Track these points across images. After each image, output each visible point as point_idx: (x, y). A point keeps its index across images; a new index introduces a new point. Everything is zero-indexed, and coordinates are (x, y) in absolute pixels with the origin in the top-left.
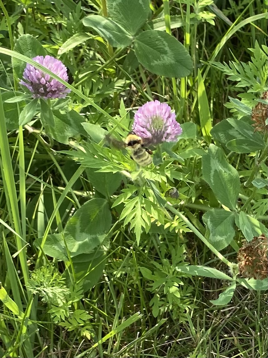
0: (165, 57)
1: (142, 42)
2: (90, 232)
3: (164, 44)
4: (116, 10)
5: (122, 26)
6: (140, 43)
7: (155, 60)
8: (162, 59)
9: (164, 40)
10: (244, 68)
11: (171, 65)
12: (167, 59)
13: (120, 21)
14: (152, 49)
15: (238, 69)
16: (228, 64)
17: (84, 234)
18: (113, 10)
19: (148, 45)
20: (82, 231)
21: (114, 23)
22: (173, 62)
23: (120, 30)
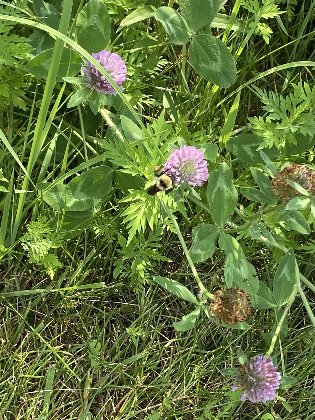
0: (214, 64)
1: (199, 42)
2: (88, 194)
3: (217, 53)
4: (187, 5)
5: (186, 21)
6: (197, 42)
7: (204, 63)
8: (210, 64)
9: (219, 49)
10: (280, 101)
11: (216, 73)
12: (215, 66)
13: (186, 16)
14: (205, 52)
15: (274, 100)
16: (268, 93)
17: (82, 193)
18: (185, 4)
19: (203, 47)
20: (82, 190)
21: (180, 18)
22: (219, 71)
23: (183, 27)
